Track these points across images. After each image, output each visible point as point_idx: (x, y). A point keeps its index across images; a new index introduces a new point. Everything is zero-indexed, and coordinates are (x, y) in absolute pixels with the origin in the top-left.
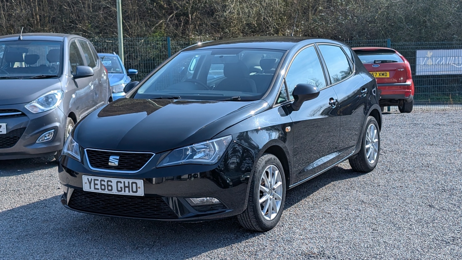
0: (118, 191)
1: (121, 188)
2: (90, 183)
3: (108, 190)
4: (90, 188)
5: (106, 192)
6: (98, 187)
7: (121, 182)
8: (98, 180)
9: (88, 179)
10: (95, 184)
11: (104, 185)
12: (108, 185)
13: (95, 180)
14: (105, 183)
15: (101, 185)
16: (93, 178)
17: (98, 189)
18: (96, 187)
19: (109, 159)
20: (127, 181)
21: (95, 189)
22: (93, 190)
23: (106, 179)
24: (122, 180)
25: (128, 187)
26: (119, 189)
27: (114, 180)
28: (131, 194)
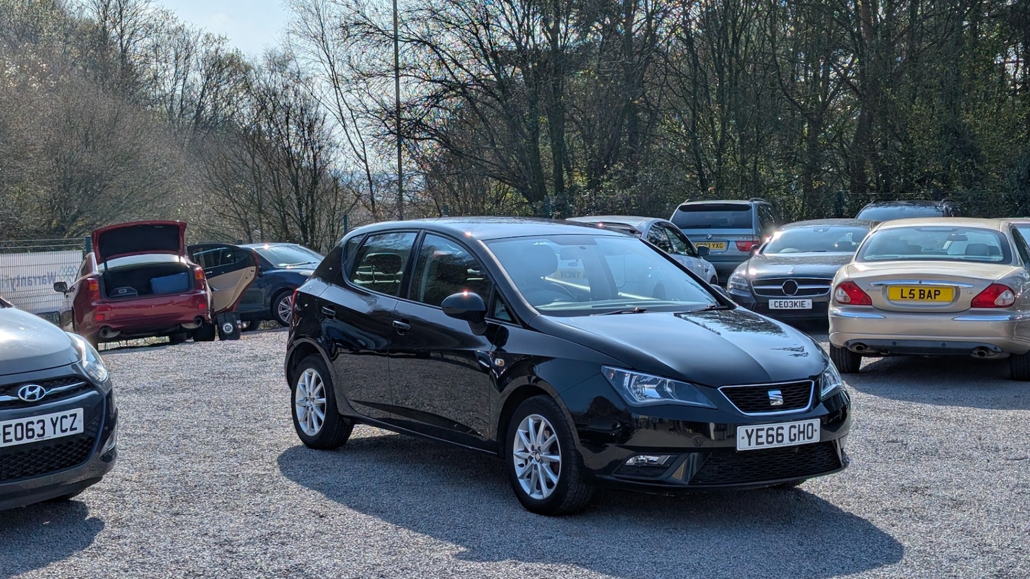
0: (791, 440)
1: (795, 435)
2: (750, 437)
3: (778, 441)
4: (750, 445)
5: (775, 445)
6: (763, 440)
7: (795, 427)
8: (763, 430)
9: (747, 431)
10: (758, 437)
11: (772, 436)
12: (778, 435)
13: (758, 430)
14: (774, 433)
15: (768, 436)
16: (755, 427)
17: (762, 443)
18: (760, 440)
19: (768, 397)
20: (802, 423)
21: (758, 443)
22: (754, 447)
23: (775, 426)
24: (796, 423)
25: (803, 432)
26: (793, 437)
27: (786, 425)
28: (807, 441)
